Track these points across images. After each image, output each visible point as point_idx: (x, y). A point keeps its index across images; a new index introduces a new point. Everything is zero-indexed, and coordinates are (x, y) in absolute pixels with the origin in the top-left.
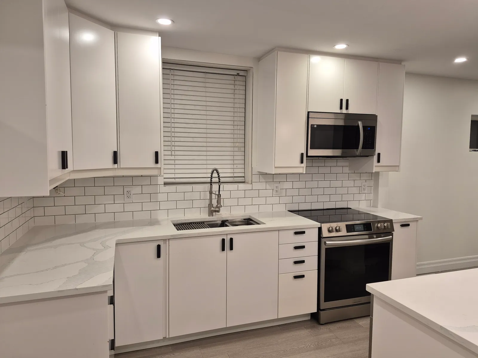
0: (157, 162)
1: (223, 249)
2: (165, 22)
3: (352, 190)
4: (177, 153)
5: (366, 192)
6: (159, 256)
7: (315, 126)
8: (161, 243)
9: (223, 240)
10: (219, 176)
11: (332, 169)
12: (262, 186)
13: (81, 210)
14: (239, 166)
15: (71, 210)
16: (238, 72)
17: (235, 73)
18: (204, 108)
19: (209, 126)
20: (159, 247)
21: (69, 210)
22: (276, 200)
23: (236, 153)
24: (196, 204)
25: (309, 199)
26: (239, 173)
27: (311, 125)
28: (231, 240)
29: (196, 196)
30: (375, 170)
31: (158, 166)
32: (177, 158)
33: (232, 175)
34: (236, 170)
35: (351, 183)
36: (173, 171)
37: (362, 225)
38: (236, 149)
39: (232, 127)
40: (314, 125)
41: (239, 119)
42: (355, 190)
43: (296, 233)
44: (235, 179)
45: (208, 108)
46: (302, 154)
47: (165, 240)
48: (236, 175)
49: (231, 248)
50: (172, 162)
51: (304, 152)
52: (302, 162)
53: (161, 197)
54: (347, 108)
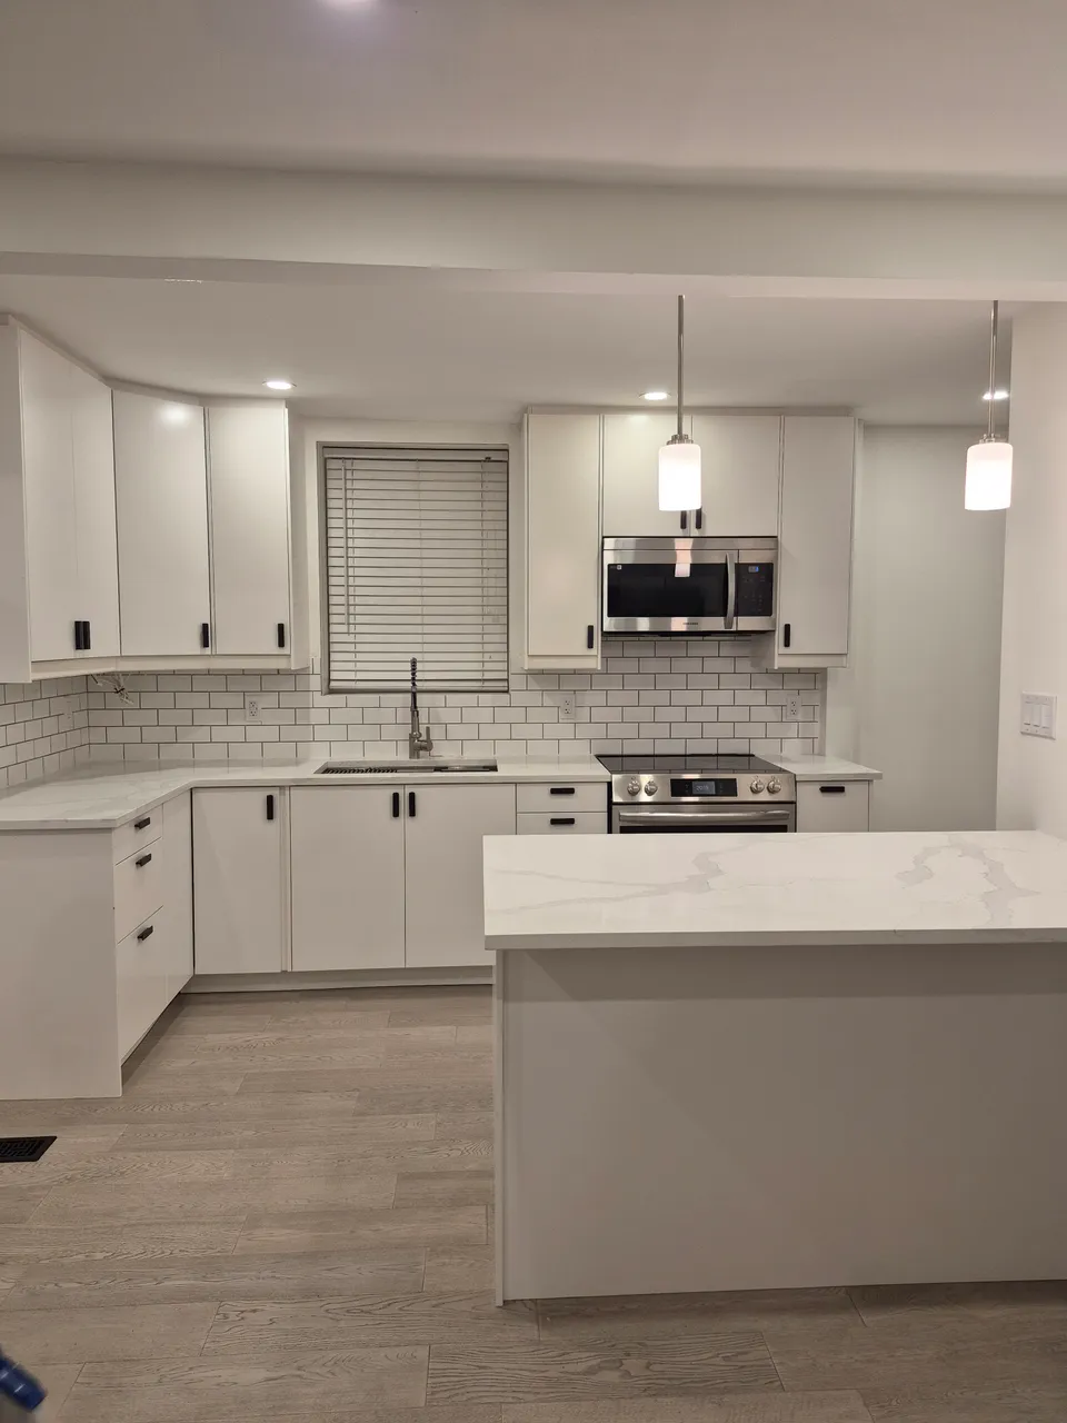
0: (281, 643)
1: (396, 813)
2: (280, 385)
3: (758, 714)
4: (360, 629)
5: (799, 718)
6: (270, 816)
7: (620, 568)
8: (275, 793)
9: (396, 796)
10: (413, 679)
11: (708, 663)
12: (535, 698)
13: (168, 735)
14: (496, 657)
15: (151, 734)
16: (487, 454)
17: (481, 456)
18: (416, 534)
19: (427, 572)
20: (270, 799)
21: (149, 734)
22: (567, 730)
23: (488, 629)
24: (388, 732)
25: (647, 730)
26: (495, 670)
27: (609, 565)
28: (412, 796)
29: (388, 715)
30: (779, 663)
31: (285, 651)
32: (360, 638)
33: (478, 676)
34: (488, 666)
35: (760, 698)
36: (351, 666)
37: (713, 783)
38: (488, 620)
39: (477, 573)
40: (616, 565)
41: (493, 554)
42: (769, 714)
43: (554, 791)
44: (486, 684)
45: (425, 534)
46: (591, 629)
47: (281, 788)
48: (488, 676)
49: (412, 813)
50: (351, 647)
51: (594, 622)
52: (590, 645)
53: (316, 716)
54: (699, 526)
